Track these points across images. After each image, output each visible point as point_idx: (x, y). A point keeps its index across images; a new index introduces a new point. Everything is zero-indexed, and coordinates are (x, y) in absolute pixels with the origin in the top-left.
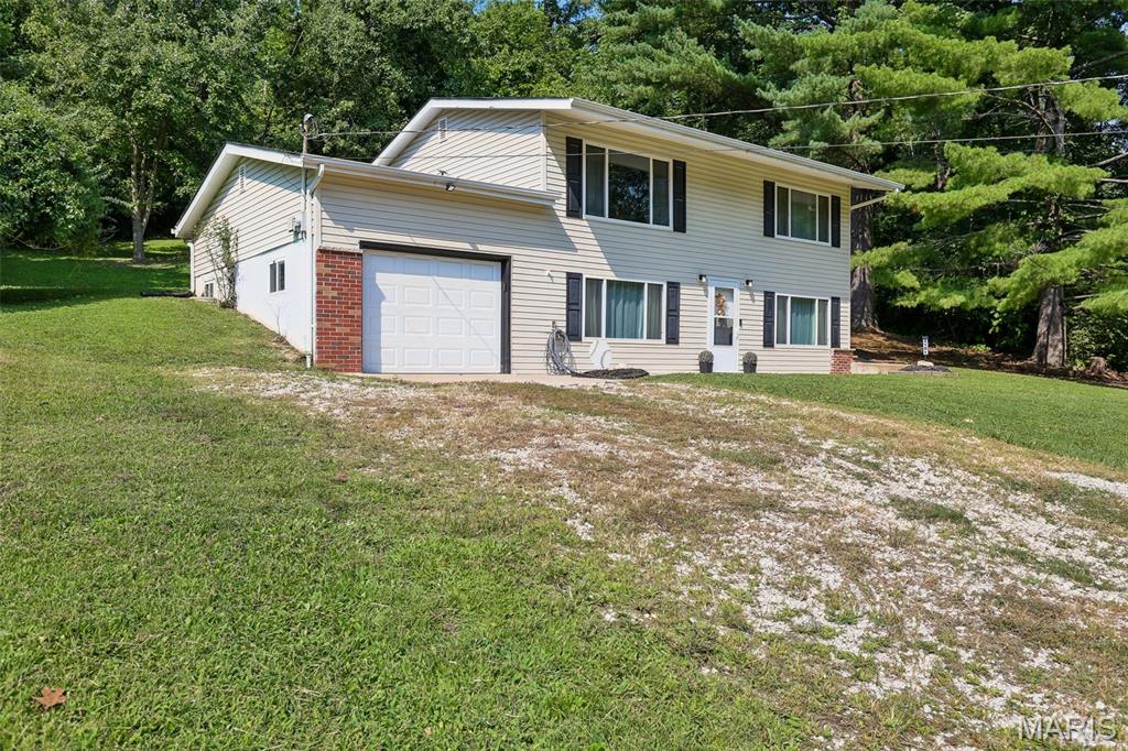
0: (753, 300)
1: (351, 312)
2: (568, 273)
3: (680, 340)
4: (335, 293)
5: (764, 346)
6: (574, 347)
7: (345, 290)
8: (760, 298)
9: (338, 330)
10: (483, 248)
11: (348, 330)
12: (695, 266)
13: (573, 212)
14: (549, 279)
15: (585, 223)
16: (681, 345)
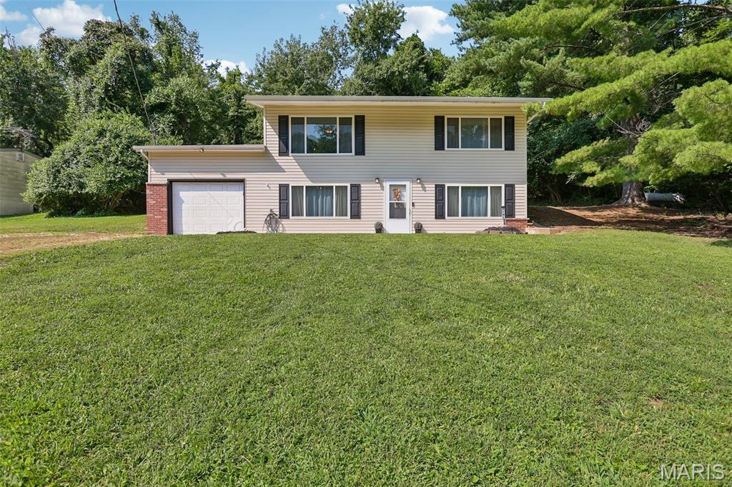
0: (425, 191)
1: (162, 209)
2: (280, 185)
3: (362, 216)
4: (154, 202)
5: (436, 218)
6: (284, 222)
7: (159, 200)
8: (431, 188)
9: (156, 217)
10: (229, 176)
11: (160, 217)
12: (371, 173)
13: (283, 153)
14: (268, 188)
15: (292, 158)
16: (362, 219)
